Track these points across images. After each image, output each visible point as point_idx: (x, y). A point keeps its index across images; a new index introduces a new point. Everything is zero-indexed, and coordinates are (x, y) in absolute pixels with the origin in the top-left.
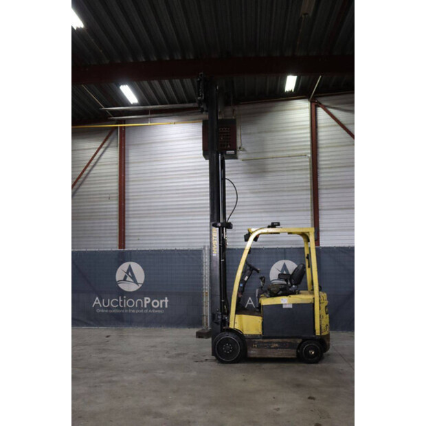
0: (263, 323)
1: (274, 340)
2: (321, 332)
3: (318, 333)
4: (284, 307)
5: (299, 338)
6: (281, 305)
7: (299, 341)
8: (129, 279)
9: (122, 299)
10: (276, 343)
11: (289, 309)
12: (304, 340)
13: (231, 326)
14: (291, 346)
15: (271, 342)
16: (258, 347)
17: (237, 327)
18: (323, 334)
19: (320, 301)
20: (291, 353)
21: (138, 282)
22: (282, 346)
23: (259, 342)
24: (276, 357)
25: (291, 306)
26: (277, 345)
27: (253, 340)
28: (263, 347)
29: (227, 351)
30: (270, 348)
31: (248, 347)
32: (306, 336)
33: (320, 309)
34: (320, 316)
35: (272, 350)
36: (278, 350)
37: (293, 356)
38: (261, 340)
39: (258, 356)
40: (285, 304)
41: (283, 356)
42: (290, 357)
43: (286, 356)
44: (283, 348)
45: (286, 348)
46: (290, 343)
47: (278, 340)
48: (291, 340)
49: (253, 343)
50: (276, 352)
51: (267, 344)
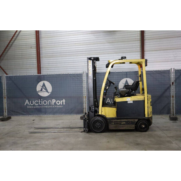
0: (117, 111)
1: (123, 120)
2: (148, 116)
3: (146, 116)
4: (128, 102)
5: (136, 119)
7: (136, 120)
8: (43, 90)
9: (41, 100)
10: (124, 122)
11: (131, 103)
12: (139, 120)
13: (100, 113)
14: (132, 123)
15: (121, 122)
16: (114, 124)
17: (103, 114)
18: (149, 116)
19: (148, 99)
21: (49, 91)
22: (127, 123)
23: (114, 122)
24: (124, 129)
26: (124, 123)
27: (112, 120)
28: (117, 124)
29: (98, 126)
30: (121, 124)
31: (109, 124)
32: (140, 117)
33: (148, 103)
34: (148, 107)
35: (122, 125)
36: (125, 125)
37: (133, 128)
38: (116, 120)
39: (114, 129)
40: (129, 101)
41: (128, 129)
42: (131, 129)
43: (129, 129)
44: (128, 124)
45: (130, 124)
46: (131, 121)
47: (125, 120)
48: (132, 120)
49: (112, 122)
50: (124, 127)
51: (119, 122)
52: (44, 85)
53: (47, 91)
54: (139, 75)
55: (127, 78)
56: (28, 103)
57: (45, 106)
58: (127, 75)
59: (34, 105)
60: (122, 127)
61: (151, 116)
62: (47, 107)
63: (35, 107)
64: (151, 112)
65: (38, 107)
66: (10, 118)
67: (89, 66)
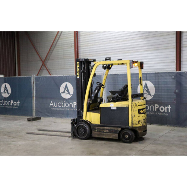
0: (100, 117)
1: (106, 128)
2: (132, 125)
3: (130, 125)
4: (112, 109)
5: (119, 127)
6: (111, 107)
7: (119, 129)
8: (66, 92)
10: (107, 130)
11: (114, 110)
12: (122, 129)
13: (84, 118)
14: (115, 132)
15: (104, 129)
16: (97, 131)
17: (88, 119)
18: (133, 126)
19: (132, 106)
20: (115, 136)
21: (70, 93)
22: (111, 131)
23: (98, 129)
24: (107, 138)
25: (116, 108)
26: (107, 131)
27: (95, 127)
28: (100, 131)
29: (82, 132)
30: (103, 132)
31: (92, 131)
32: (123, 126)
33: (132, 111)
34: (132, 115)
35: (105, 133)
36: (108, 133)
37: (116, 138)
38: (99, 127)
39: (97, 137)
40: (113, 107)
41: (110, 138)
42: (114, 138)
43: (112, 138)
44: (111, 133)
45: (113, 133)
46: (114, 130)
47: (108, 128)
48: (115, 128)
49: (95, 129)
50: (107, 135)
51: (102, 130)
52: (66, 86)
53: (69, 93)
54: (140, 78)
55: (146, 80)
56: (52, 104)
57: (67, 109)
58: (146, 77)
59: (57, 107)
60: (105, 135)
61: (138, 126)
62: (69, 109)
63: (58, 109)
64: (138, 122)
65: (61, 109)
66: (40, 119)
67: (77, 68)
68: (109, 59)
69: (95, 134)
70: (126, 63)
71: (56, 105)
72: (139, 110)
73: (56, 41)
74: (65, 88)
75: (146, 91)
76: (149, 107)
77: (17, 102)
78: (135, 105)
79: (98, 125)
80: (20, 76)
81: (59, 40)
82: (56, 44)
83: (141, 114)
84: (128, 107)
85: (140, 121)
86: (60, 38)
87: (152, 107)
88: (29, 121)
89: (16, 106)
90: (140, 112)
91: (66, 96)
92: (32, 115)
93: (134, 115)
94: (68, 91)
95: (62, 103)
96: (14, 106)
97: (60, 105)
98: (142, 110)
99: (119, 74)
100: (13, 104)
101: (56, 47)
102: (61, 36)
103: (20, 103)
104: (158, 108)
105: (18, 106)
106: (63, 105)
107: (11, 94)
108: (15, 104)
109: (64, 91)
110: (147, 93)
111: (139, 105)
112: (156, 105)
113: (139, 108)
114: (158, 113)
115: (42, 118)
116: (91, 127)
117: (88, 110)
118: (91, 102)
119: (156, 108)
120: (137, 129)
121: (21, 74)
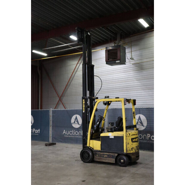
0: (101, 144)
1: (105, 153)
2: (126, 151)
3: (125, 151)
4: (110, 137)
5: (116, 153)
6: (109, 136)
7: (116, 155)
8: (76, 122)
10: (106, 155)
12: (119, 155)
13: (88, 145)
14: (113, 157)
15: (104, 155)
16: (98, 156)
17: (91, 146)
18: (127, 152)
19: (126, 135)
20: (113, 160)
22: (109, 156)
23: (99, 154)
24: (106, 162)
25: (113, 137)
26: (106, 156)
27: (97, 153)
29: (86, 157)
30: (103, 157)
31: (94, 156)
32: (119, 152)
33: (126, 140)
34: (126, 143)
35: (104, 158)
37: (114, 162)
38: (100, 153)
39: (98, 161)
40: (111, 136)
41: (109, 162)
42: (112, 162)
44: (109, 158)
45: (111, 158)
46: (112, 155)
47: (107, 153)
49: (96, 154)
50: (107, 159)
51: (102, 155)
52: (76, 118)
53: (78, 124)
54: (133, 112)
55: (140, 114)
56: (65, 132)
57: (77, 136)
58: (140, 111)
59: (69, 135)
60: (105, 159)
61: (132, 152)
62: (78, 137)
63: (69, 136)
64: (132, 149)
65: (72, 136)
66: (55, 144)
67: (83, 104)
68: (108, 97)
69: (97, 158)
70: (121, 101)
71: (68, 133)
72: (132, 139)
73: (70, 82)
74: (75, 119)
75: (140, 122)
76: (143, 136)
77: (38, 130)
78: (128, 134)
79: (99, 151)
80: (42, 109)
81: (72, 81)
82: (70, 84)
83: (134, 142)
84: (123, 137)
85: (133, 148)
86: (73, 79)
87: (145, 136)
88: (46, 146)
89: (37, 133)
90: (133, 140)
91: (76, 126)
92: (48, 141)
93: (128, 143)
94: (78, 122)
95: (73, 132)
96: (35, 133)
97: (71, 133)
98: (134, 139)
99: (118, 109)
100: (34, 131)
101: (70, 86)
102: (74, 78)
103: (40, 131)
104: (149, 137)
105: (38, 133)
106: (74, 133)
107: (33, 124)
108: (36, 131)
109: (75, 121)
110: (141, 124)
111: (132, 135)
112: (148, 134)
113: (132, 138)
114: (150, 142)
115: (57, 143)
116: (94, 152)
117: (91, 138)
118: (94, 132)
119: (148, 137)
120: (131, 155)
121: (43, 107)
